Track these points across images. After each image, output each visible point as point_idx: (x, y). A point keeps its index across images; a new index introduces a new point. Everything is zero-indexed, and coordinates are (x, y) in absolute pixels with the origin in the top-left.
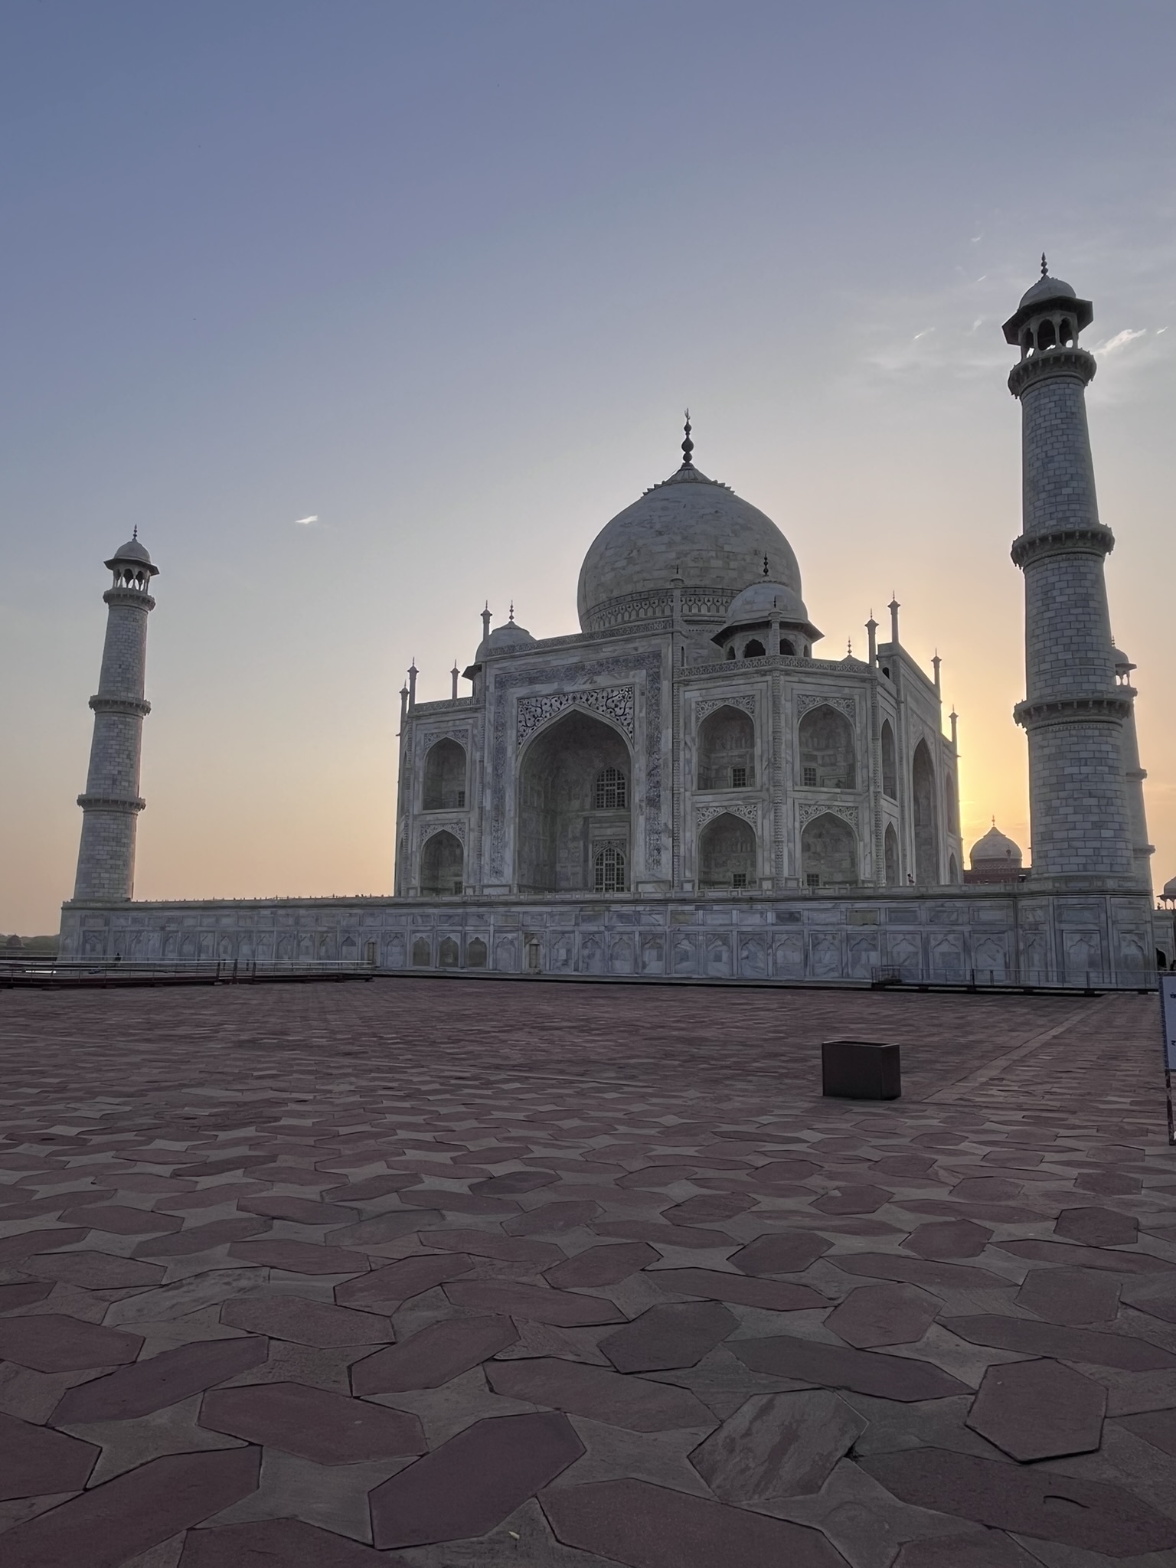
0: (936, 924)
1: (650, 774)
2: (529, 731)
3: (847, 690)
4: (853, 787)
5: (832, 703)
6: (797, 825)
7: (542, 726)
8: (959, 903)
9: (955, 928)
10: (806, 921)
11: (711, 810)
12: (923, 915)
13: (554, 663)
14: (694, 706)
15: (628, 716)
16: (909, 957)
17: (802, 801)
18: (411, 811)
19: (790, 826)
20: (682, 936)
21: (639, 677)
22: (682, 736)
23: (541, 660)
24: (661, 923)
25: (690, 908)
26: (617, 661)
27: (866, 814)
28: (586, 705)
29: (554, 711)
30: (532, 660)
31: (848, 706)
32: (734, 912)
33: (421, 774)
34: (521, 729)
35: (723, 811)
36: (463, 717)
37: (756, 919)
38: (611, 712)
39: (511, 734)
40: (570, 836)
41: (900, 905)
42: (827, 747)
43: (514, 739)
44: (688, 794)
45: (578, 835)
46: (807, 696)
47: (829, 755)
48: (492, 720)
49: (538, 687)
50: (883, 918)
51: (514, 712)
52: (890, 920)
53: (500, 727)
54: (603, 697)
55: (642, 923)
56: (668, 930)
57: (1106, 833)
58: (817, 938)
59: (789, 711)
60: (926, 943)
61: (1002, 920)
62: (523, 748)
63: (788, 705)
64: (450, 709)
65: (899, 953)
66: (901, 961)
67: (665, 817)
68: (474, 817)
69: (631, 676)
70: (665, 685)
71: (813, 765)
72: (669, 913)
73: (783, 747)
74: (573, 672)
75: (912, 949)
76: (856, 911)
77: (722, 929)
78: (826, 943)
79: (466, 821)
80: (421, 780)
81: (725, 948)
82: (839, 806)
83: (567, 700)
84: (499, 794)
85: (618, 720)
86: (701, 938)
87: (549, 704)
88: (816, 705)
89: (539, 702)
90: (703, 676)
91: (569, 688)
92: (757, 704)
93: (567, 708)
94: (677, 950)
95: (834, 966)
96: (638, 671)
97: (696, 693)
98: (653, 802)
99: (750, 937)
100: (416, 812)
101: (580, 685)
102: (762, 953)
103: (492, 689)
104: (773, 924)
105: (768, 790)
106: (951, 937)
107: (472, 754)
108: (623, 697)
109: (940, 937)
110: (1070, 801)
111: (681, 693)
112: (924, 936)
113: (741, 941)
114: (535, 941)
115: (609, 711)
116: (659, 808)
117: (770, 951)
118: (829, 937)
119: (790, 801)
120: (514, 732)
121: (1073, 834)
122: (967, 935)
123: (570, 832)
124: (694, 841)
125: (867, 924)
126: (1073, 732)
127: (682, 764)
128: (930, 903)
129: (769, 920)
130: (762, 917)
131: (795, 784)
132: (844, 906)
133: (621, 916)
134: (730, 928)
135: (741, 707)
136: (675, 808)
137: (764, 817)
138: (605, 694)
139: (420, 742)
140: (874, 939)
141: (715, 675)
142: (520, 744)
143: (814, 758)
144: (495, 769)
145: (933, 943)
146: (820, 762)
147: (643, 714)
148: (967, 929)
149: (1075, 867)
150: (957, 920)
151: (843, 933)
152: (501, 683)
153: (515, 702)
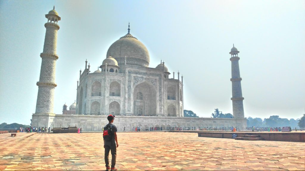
2: (136, 83)
7: (139, 83)
11: (169, 103)
13: (141, 71)
14: (166, 85)
15: (155, 84)
21: (157, 78)
23: (138, 70)
26: (153, 74)
29: (141, 81)
34: (134, 83)
35: (171, 103)
36: (120, 77)
39: (132, 83)
49: (138, 75)
51: (133, 79)
53: (129, 81)
54: (151, 80)
68: (123, 99)
70: (162, 80)
74: (145, 74)
79: (121, 99)
83: (144, 79)
87: (140, 79)
88: (180, 88)
89: (138, 78)
91: (144, 77)
92: (176, 87)
93: (144, 81)
100: (107, 96)
103: (127, 73)
107: (122, 86)
108: (155, 81)
115: (152, 83)
116: (161, 102)
124: (167, 108)
127: (165, 94)
135: (174, 87)
137: (177, 105)
139: (108, 81)
142: (134, 86)
144: (128, 90)
147: (158, 85)
152: (129, 72)
153: (133, 77)
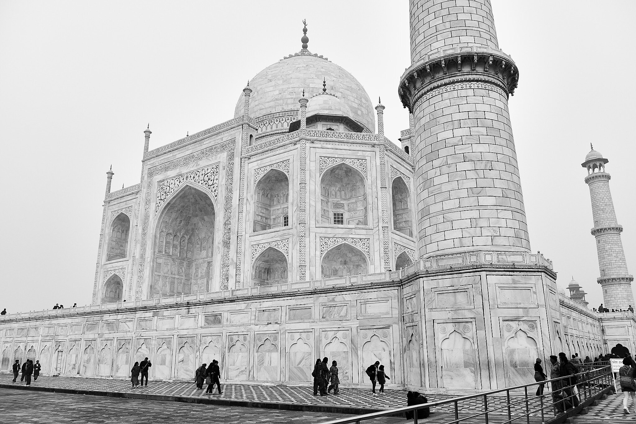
0: (327, 321)
1: (225, 224)
2: (162, 202)
3: (360, 153)
4: (366, 224)
5: (347, 162)
6: (318, 253)
7: (170, 197)
8: (348, 297)
9: (345, 324)
10: (225, 323)
11: (260, 246)
12: (316, 312)
13: (178, 156)
14: (253, 172)
15: (216, 185)
16: (303, 359)
17: (322, 235)
18: (100, 263)
19: (312, 254)
20: (142, 341)
21: (223, 157)
22: (245, 194)
23: (171, 155)
24: (131, 330)
25: (149, 314)
26: (211, 149)
27: (376, 244)
28: (193, 181)
29: (176, 187)
30: (166, 156)
31: (361, 164)
32: (177, 316)
33: (107, 238)
34: (158, 202)
35: (267, 246)
36: (130, 198)
37: (190, 323)
38: (206, 184)
39: (153, 206)
40: (200, 276)
41: (299, 302)
42: (351, 197)
43: (154, 209)
44: (248, 235)
45: (204, 274)
46: (329, 158)
47: (353, 203)
48: (144, 198)
49: (169, 173)
50: (283, 315)
51: (155, 192)
52: (290, 319)
53: (148, 202)
54: (202, 175)
55: (121, 329)
56: (134, 336)
57: (483, 201)
58: (232, 340)
59: (313, 168)
60: (318, 341)
61: (387, 313)
62: (158, 214)
63: (313, 164)
64: (125, 194)
65: (295, 353)
66: (298, 361)
67: (232, 254)
68: (130, 262)
69: (218, 158)
70: (237, 160)
71: (340, 211)
72: (136, 319)
73: (307, 194)
74: (187, 160)
75: (306, 348)
76: (263, 310)
77: (167, 333)
78: (238, 345)
79: (126, 267)
80: (107, 242)
81: (168, 350)
82: (353, 238)
83: (183, 180)
84: (143, 245)
85: (209, 188)
86: (154, 342)
87: (173, 184)
88: (335, 164)
89: (169, 183)
90: (259, 151)
91: (184, 170)
92: (291, 166)
93: (182, 185)
94: (138, 353)
95: (243, 368)
96: (223, 153)
97: (255, 163)
98: (227, 244)
99: (185, 340)
100: (103, 264)
101: (192, 167)
102: (193, 355)
103: (145, 178)
104: (201, 327)
105: (296, 227)
106: (340, 334)
107: (133, 222)
108: (213, 173)
109: (331, 335)
110: (445, 169)
111: (246, 164)
112: (317, 334)
113: (179, 344)
114: (60, 348)
115: (205, 182)
116: (228, 248)
117: (198, 354)
118: (241, 338)
119: (312, 235)
120: (155, 203)
121: (448, 205)
122: (354, 330)
123: (199, 273)
124: (249, 271)
125: (271, 323)
126: (446, 95)
127: (244, 214)
128: (323, 298)
129: (199, 325)
130: (195, 320)
131: (316, 221)
132: (255, 305)
133: (109, 324)
134: (173, 332)
135: (281, 169)
136: (238, 247)
137: (293, 249)
138: (203, 172)
139: (109, 218)
140: (276, 339)
141: (266, 149)
142: (157, 212)
143: (342, 206)
144: (144, 230)
145: (324, 342)
146: (346, 207)
147: (224, 182)
148: (354, 324)
149: (450, 243)
150: (346, 314)
151: (252, 334)
152: (151, 174)
153: (156, 184)
